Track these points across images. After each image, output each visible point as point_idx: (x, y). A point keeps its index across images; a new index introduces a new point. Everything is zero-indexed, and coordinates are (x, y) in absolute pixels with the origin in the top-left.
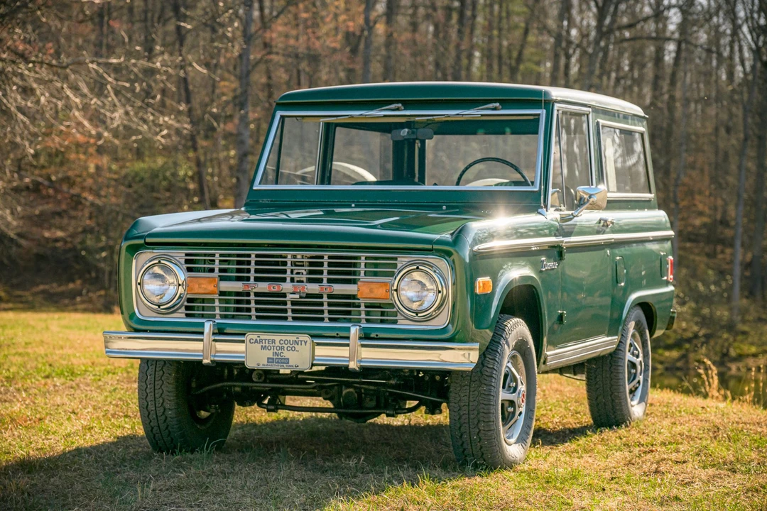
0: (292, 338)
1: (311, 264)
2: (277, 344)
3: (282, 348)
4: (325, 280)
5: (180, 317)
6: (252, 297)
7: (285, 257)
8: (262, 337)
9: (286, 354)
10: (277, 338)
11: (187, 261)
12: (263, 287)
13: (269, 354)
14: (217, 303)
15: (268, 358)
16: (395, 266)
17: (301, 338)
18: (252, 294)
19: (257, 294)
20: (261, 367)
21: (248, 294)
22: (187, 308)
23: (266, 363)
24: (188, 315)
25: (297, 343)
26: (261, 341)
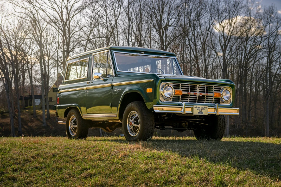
0: (204, 107)
1: (201, 87)
2: (200, 108)
3: (202, 109)
4: (206, 92)
5: (170, 102)
6: (189, 96)
7: (197, 85)
8: (197, 106)
9: (203, 111)
10: (200, 107)
11: (173, 86)
12: (192, 93)
13: (199, 111)
14: (180, 98)
15: (199, 112)
16: (220, 89)
17: (206, 107)
18: (189, 95)
19: (190, 95)
20: (197, 115)
21: (188, 95)
22: (173, 99)
23: (198, 113)
24: (173, 101)
25: (205, 108)
26: (197, 107)
